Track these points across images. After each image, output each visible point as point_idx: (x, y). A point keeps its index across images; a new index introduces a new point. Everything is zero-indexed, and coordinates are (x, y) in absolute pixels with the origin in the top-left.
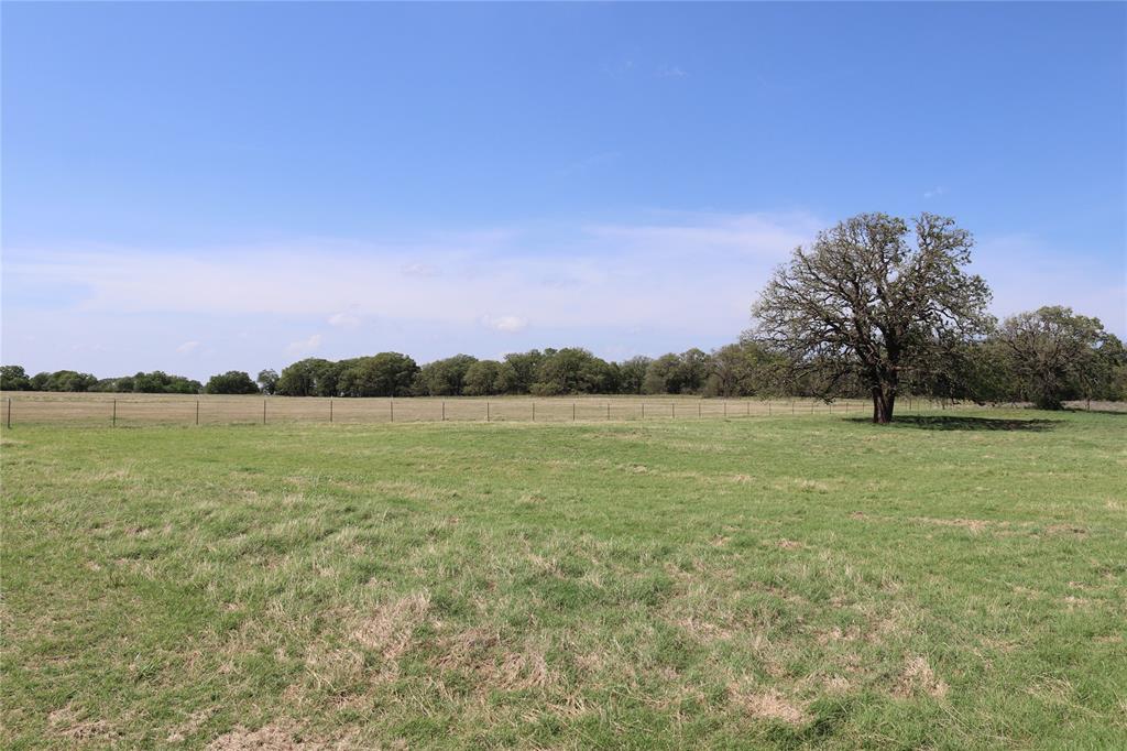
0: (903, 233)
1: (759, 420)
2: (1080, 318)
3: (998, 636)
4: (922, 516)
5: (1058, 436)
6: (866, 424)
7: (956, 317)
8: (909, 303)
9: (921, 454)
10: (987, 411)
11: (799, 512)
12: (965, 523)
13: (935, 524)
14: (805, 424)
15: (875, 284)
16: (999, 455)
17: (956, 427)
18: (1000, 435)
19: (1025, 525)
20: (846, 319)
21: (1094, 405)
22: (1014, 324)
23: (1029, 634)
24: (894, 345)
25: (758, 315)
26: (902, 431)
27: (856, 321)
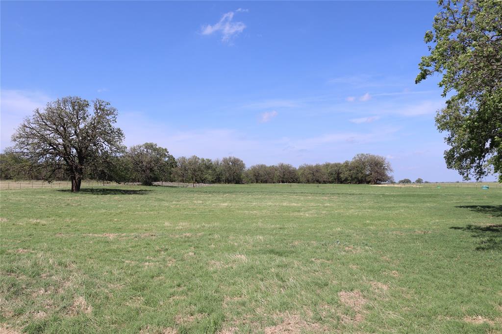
0: (87, 107)
1: (14, 191)
2: (160, 148)
3: (116, 282)
4: (89, 233)
5: (150, 196)
6: (67, 192)
7: (110, 146)
8: (89, 138)
9: (91, 206)
10: (122, 186)
11: (30, 235)
12: (107, 235)
13: (95, 236)
14: (38, 193)
15: (73, 128)
16: (125, 205)
17: (108, 193)
18: (126, 196)
19: (133, 234)
20: (59, 144)
21: (165, 184)
22: (134, 149)
23: (129, 280)
24: (81, 157)
25: (15, 140)
26: (84, 195)
27: (64, 145)
